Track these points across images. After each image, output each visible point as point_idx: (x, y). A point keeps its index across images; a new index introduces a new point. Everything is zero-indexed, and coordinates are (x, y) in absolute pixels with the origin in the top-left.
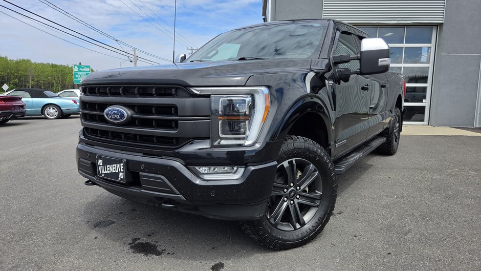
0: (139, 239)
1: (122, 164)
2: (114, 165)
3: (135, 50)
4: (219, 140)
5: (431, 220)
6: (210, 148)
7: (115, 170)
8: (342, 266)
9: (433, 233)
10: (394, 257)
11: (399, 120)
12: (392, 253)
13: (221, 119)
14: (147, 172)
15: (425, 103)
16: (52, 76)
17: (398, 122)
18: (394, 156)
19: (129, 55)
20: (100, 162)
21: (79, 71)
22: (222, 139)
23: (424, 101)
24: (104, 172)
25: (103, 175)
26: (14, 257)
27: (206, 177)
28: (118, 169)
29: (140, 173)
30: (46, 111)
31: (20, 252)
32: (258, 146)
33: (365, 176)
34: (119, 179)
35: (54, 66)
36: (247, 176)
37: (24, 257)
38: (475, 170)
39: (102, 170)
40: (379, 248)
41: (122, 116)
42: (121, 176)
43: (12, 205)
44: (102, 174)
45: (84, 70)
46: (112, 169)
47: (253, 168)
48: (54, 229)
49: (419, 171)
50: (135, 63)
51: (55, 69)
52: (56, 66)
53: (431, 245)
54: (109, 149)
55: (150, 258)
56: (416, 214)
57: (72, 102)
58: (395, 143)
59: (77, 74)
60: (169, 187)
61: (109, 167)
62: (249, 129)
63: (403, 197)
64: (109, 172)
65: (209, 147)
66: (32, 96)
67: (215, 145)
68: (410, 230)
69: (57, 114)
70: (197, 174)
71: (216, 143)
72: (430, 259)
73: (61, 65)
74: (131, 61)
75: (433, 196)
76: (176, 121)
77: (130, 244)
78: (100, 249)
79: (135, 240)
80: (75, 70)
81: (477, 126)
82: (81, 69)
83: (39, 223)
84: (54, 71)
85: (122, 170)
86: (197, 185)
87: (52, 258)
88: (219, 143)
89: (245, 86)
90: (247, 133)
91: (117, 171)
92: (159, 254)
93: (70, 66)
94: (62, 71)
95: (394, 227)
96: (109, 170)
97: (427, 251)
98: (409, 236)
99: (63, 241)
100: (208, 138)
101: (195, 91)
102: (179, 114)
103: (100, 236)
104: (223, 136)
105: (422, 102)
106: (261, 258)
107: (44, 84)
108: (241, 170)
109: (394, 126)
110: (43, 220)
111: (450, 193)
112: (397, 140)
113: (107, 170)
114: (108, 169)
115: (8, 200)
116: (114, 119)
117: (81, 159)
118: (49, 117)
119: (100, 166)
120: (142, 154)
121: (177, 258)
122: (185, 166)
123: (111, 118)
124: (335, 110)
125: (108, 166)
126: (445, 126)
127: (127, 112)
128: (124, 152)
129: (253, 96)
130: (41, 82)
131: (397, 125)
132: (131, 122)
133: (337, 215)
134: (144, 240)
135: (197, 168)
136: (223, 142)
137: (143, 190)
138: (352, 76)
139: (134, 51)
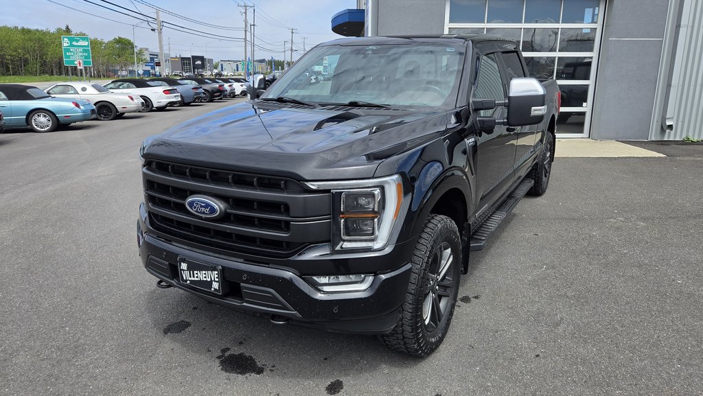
0: (229, 349)
1: (217, 272)
2: (204, 272)
3: (158, 10)
4: (342, 242)
5: (587, 302)
6: (331, 254)
7: (205, 277)
8: (483, 377)
9: (589, 322)
10: (543, 360)
11: (550, 147)
12: (541, 355)
13: (343, 218)
14: (250, 284)
15: (586, 108)
16: (24, 48)
17: (550, 151)
18: (543, 196)
19: (150, 19)
20: (184, 266)
21: (72, 46)
22: (344, 241)
23: (584, 104)
24: (190, 279)
25: (188, 282)
26: (72, 385)
27: (326, 289)
28: (211, 277)
29: (242, 284)
30: (33, 121)
31: (78, 376)
32: (388, 250)
33: (506, 234)
34: (213, 289)
35: (25, 32)
36: (377, 287)
37: (86, 385)
38: (644, 219)
39: (186, 275)
40: (526, 348)
41: (213, 210)
42: (215, 285)
43: (40, 300)
44: (186, 281)
45: (79, 44)
46: (201, 276)
47: (383, 277)
48: (113, 339)
49: (575, 223)
50: (160, 33)
51: (27, 37)
52: (29, 31)
53: (585, 341)
54: (194, 249)
55: (249, 378)
56: (569, 294)
57: (73, 106)
58: (544, 179)
59: (68, 50)
60: (280, 302)
61: (197, 274)
62: (378, 230)
63: (553, 267)
64: (197, 279)
65: (329, 253)
66: (10, 98)
67: (337, 251)
68: (562, 319)
69: (50, 123)
70: (316, 286)
71: (338, 248)
72: (584, 362)
73: (37, 30)
74: (153, 30)
75: (590, 264)
76: (287, 223)
77: (219, 358)
78: (182, 367)
79: (224, 351)
80: (65, 45)
81: (653, 139)
82: (74, 43)
83: (88, 329)
84: (27, 40)
85: (217, 280)
86: (316, 300)
87: (123, 384)
88: (341, 247)
89: (373, 177)
90: (377, 233)
91: (209, 280)
92: (260, 371)
93: (52, 31)
94: (40, 40)
95: (543, 315)
96: (197, 277)
97: (581, 350)
98: (561, 329)
99: (131, 357)
100: (329, 241)
101: (313, 186)
102: (291, 215)
103: (177, 346)
104: (347, 238)
105: (581, 105)
106: (386, 371)
107: (12, 60)
108: (370, 279)
109: (544, 158)
110: (92, 324)
111: (611, 258)
112: (547, 175)
113: (194, 277)
114: (196, 275)
115: (31, 292)
116: (201, 213)
117: (151, 256)
118: (38, 129)
119: (184, 270)
120: (242, 260)
121: (284, 375)
122: (300, 277)
123: (197, 211)
124: (476, 174)
125: (195, 272)
126: (610, 139)
127: (218, 206)
128: (217, 255)
129: (382, 188)
130: (7, 57)
131: (548, 154)
132: (225, 218)
133: (473, 300)
134: (236, 350)
135: (315, 278)
136: (347, 245)
137: (245, 304)
138: (497, 127)
139: (157, 13)
